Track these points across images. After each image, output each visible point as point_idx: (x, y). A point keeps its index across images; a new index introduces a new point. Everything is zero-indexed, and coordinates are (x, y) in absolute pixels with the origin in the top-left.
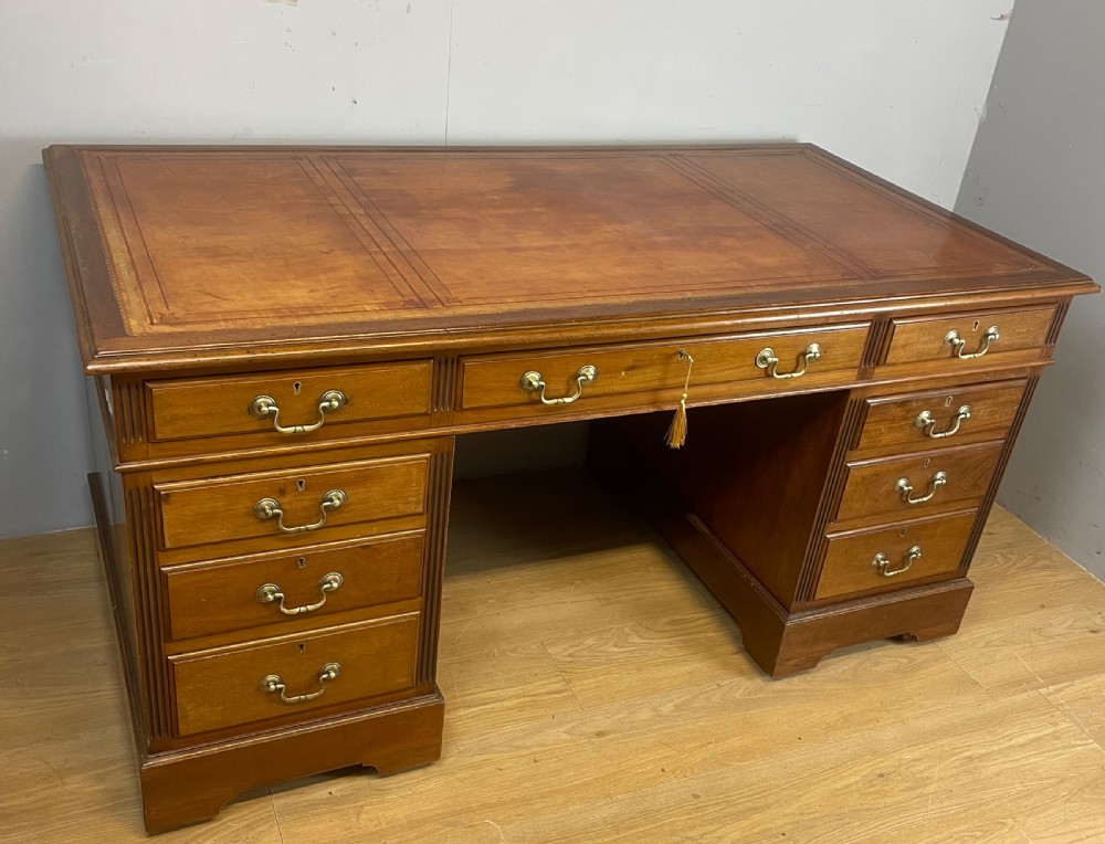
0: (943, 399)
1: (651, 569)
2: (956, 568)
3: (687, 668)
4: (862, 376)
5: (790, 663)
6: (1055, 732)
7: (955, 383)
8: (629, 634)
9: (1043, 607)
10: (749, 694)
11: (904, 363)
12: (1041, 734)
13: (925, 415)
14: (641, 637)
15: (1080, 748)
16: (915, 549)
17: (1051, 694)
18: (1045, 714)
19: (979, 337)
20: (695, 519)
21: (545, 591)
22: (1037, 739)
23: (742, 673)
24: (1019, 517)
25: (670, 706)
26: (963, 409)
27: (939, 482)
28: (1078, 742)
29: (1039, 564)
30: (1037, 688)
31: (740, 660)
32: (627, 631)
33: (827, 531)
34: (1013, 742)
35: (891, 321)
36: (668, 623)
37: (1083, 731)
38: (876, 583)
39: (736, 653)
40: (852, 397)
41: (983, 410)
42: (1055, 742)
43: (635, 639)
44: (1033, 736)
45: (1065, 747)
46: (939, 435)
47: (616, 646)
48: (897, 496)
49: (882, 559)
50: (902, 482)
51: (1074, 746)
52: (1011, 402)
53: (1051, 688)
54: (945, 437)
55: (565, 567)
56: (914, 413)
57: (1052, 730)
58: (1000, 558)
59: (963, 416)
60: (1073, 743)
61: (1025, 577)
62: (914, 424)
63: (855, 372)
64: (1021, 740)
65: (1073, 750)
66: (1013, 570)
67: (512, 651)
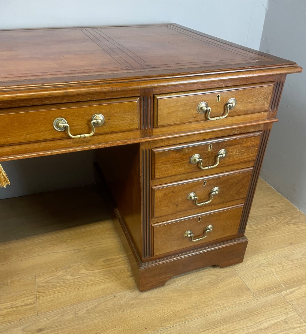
0: (206, 146)
1: (106, 232)
2: (236, 233)
3: (102, 287)
4: (144, 134)
5: (149, 285)
6: (286, 319)
7: (213, 136)
8: (81, 268)
9: (292, 244)
10: (129, 301)
11: (172, 125)
12: (278, 320)
13: (196, 156)
14: (86, 270)
15: (298, 329)
16: (209, 227)
17: (288, 294)
18: (282, 307)
19: (223, 106)
20: (117, 211)
21: (50, 247)
22: (276, 324)
23: (130, 288)
24: (287, 198)
25: (84, 311)
26: (222, 151)
27: (214, 193)
28: (298, 325)
29: (293, 221)
30: (281, 291)
31: (131, 281)
32: (81, 266)
33: (151, 223)
34: (261, 326)
35: (154, 97)
36: (103, 261)
37: (301, 317)
38: (190, 244)
39: (131, 276)
40: (142, 148)
41: (235, 151)
42: (285, 325)
43: (83, 271)
44: (273, 322)
45: (290, 329)
46: (207, 168)
47: (72, 276)
48: (190, 203)
49: (190, 234)
50: (192, 194)
51: (295, 328)
52: (253, 146)
53: (288, 291)
54: (211, 168)
55: (66, 234)
56: (188, 156)
57: (285, 317)
58: (274, 219)
59: (221, 156)
60: (295, 326)
61: (285, 228)
62: (190, 162)
63: (139, 132)
64: (266, 325)
65: (294, 330)
66: (279, 225)
67: (17, 281)
